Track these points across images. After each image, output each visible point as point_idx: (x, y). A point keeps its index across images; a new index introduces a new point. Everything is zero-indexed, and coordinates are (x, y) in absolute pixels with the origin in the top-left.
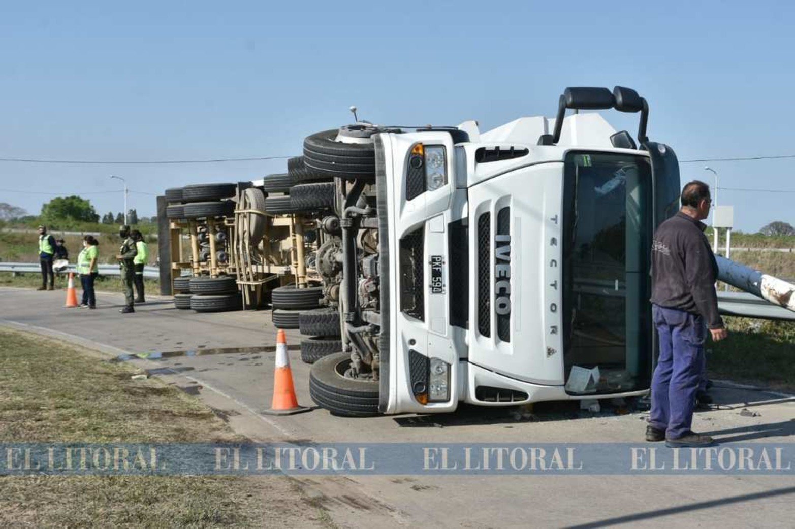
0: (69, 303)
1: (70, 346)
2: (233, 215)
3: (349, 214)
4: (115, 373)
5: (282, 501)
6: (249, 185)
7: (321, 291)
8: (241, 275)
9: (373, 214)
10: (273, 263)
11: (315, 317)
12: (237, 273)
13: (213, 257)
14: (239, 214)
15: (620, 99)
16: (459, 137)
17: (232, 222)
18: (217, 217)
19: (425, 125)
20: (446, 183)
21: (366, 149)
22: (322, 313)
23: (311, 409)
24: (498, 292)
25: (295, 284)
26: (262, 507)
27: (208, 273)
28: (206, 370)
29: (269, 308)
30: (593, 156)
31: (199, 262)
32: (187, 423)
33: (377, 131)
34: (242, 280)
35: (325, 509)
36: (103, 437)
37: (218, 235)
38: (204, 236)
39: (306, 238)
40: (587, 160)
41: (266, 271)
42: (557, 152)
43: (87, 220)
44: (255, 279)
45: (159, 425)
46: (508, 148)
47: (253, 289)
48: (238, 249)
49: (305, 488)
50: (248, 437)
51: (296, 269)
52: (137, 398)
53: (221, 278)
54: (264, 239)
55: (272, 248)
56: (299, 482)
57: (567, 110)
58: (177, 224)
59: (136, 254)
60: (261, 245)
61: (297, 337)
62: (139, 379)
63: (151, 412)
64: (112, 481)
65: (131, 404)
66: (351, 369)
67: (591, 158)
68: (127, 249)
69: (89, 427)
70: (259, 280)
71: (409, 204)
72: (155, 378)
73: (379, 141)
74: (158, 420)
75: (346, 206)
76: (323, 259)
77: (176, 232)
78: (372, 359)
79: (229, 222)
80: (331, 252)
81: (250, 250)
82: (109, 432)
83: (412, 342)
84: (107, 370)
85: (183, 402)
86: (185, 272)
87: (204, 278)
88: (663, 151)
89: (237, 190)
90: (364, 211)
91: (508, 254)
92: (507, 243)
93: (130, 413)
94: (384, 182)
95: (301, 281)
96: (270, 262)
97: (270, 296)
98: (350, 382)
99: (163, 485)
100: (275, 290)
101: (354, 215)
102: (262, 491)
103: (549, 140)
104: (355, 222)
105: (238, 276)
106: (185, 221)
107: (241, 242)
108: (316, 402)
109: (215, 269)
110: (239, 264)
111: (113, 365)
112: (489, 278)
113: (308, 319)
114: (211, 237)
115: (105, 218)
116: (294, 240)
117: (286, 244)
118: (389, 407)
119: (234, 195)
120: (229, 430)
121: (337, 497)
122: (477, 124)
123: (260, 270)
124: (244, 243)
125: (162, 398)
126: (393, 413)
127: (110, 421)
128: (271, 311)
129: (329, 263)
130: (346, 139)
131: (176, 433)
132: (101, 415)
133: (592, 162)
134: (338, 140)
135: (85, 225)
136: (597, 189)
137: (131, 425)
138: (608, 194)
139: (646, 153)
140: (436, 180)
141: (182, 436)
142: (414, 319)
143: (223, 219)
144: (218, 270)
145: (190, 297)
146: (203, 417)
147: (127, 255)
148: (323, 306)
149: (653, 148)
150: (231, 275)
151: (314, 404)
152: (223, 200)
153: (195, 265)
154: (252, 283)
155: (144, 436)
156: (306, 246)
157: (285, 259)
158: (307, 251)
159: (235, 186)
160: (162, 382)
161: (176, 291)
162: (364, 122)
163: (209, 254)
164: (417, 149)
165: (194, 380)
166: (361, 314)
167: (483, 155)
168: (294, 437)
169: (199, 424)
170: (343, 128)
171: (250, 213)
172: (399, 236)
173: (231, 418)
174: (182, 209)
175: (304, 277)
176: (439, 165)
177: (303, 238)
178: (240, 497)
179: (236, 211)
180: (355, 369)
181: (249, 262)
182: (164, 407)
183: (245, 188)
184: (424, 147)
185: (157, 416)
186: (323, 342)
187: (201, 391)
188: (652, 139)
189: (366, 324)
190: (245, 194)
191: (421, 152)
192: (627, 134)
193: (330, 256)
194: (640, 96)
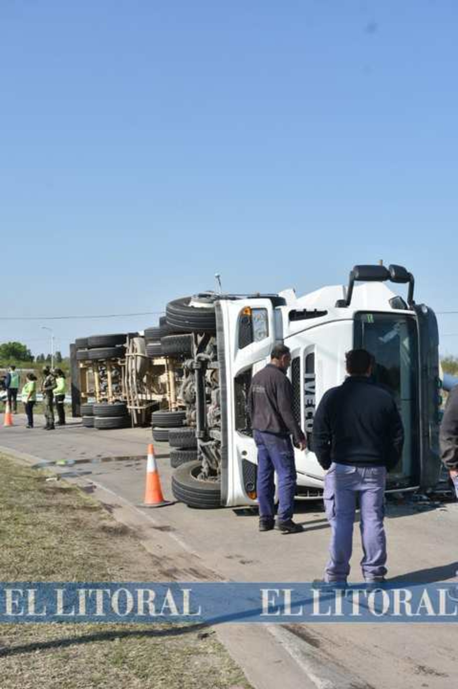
0: (6, 424)
1: (4, 456)
2: (125, 357)
3: (199, 359)
4: (35, 477)
5: (144, 573)
6: (136, 335)
7: (185, 414)
8: (130, 402)
9: (215, 359)
10: (153, 392)
11: (181, 433)
12: (128, 400)
13: (110, 388)
14: (129, 356)
15: (393, 274)
16: (277, 302)
17: (124, 362)
18: (113, 359)
19: (254, 293)
20: (268, 336)
21: (210, 312)
22: (185, 431)
23: (173, 503)
24: (307, 415)
25: (168, 408)
26: (130, 577)
27: (107, 400)
28: (100, 474)
29: (150, 426)
30: (375, 315)
31: (100, 392)
32: (82, 514)
33: (219, 298)
34: (130, 405)
35: (175, 578)
36: (20, 526)
37: (113, 372)
38: (103, 373)
39: (176, 374)
40: (370, 319)
41: (149, 398)
42: (349, 312)
43: (24, 360)
44: (141, 405)
45: (61, 516)
46: (313, 310)
47: (139, 412)
48: (128, 383)
49: (161, 563)
50: (126, 524)
51: (170, 397)
52: (48, 496)
53: (116, 404)
54: (147, 375)
55: (153, 381)
56: (158, 558)
57: (356, 282)
58: (85, 364)
59: (56, 387)
60: (145, 379)
61: (166, 448)
62: (52, 481)
63: (57, 506)
64: (23, 558)
65: (43, 500)
66: (202, 474)
67: (373, 317)
68: (49, 384)
69: (11, 518)
70: (144, 405)
71: (240, 351)
72: (64, 480)
73: (219, 306)
74: (61, 512)
75: (198, 353)
76: (185, 391)
77: (84, 370)
78: (217, 466)
79: (122, 362)
80: (191, 385)
81: (137, 383)
82: (25, 521)
83: (244, 453)
84: (29, 475)
85: (81, 499)
86: (91, 400)
87: (103, 404)
88: (425, 311)
89: (128, 338)
90: (210, 357)
91: (314, 387)
92: (313, 380)
93: (42, 506)
94: (222, 336)
95: (173, 406)
96: (152, 392)
97: (151, 417)
98: (201, 483)
99: (59, 561)
100: (154, 413)
101: (203, 359)
102: (131, 565)
103: (344, 303)
104: (204, 365)
105: (128, 403)
106: (90, 362)
107: (130, 377)
108: (177, 498)
109: (112, 397)
110: (129, 393)
111: (34, 471)
112: (300, 405)
113: (175, 436)
114: (109, 373)
115: (38, 358)
116: (168, 376)
117: (163, 378)
118: (228, 501)
119: (125, 342)
120: (112, 519)
121: (185, 570)
122: (294, 291)
123: (144, 398)
124: (132, 378)
125: (67, 495)
126: (230, 505)
127: (27, 513)
128: (151, 428)
129: (190, 393)
130: (196, 304)
131: (74, 522)
132: (20, 509)
133: (374, 318)
134: (190, 305)
135: (23, 364)
136: (381, 339)
137: (41, 516)
138: (388, 343)
139: (413, 312)
140: (260, 334)
141: (78, 524)
142: (246, 436)
143: (117, 360)
144: (114, 398)
145: (92, 419)
146: (95, 509)
147: (49, 388)
148: (186, 425)
149: (418, 309)
150: (124, 402)
151: (176, 500)
152: (117, 346)
153: (98, 395)
154: (138, 407)
155: (50, 524)
156: (177, 380)
157: (162, 389)
158: (177, 384)
159: (126, 336)
160: (68, 483)
161: (84, 414)
162: (210, 291)
163: (107, 386)
164: (246, 311)
165: (91, 481)
166: (209, 432)
167: (294, 315)
168: (158, 525)
169: (91, 515)
170: (194, 296)
171: (137, 356)
172: (234, 375)
173: (114, 510)
174: (87, 353)
175: (175, 403)
176: (262, 323)
177: (174, 374)
178: (114, 570)
179: (127, 355)
180: (205, 473)
181: (136, 392)
182: (67, 502)
183: (132, 338)
184: (251, 310)
185: (61, 509)
186: (186, 452)
187: (95, 490)
188: (418, 303)
189: (212, 439)
190: (133, 343)
191: (249, 314)
192: (401, 298)
193: (190, 388)
194: (408, 271)
